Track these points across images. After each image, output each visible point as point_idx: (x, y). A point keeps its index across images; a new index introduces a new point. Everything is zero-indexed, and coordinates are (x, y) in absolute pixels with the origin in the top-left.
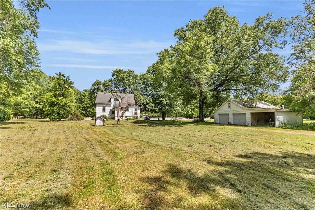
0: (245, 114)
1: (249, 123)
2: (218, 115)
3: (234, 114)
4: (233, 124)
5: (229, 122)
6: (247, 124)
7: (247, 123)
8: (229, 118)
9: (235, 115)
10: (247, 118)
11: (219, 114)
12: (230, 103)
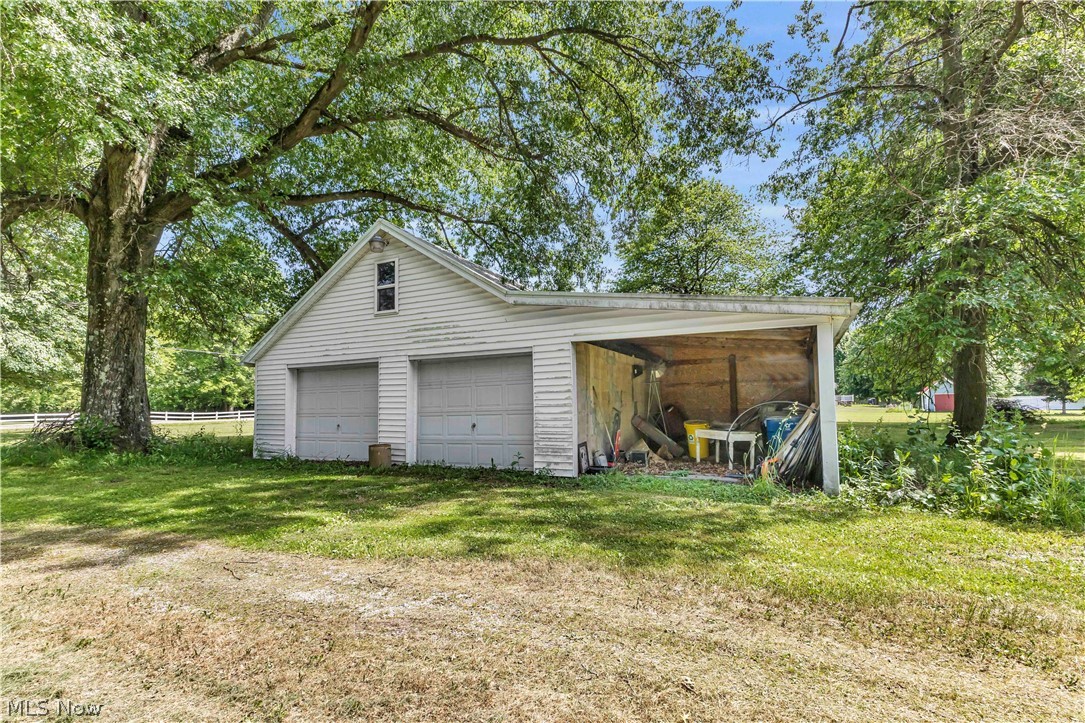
0: (526, 357)
1: (556, 451)
2: (287, 379)
3: (420, 365)
4: (411, 458)
5: (381, 441)
6: (539, 464)
7: (544, 452)
8: (377, 408)
9: (433, 376)
10: (539, 399)
11: (298, 372)
12: (390, 256)
